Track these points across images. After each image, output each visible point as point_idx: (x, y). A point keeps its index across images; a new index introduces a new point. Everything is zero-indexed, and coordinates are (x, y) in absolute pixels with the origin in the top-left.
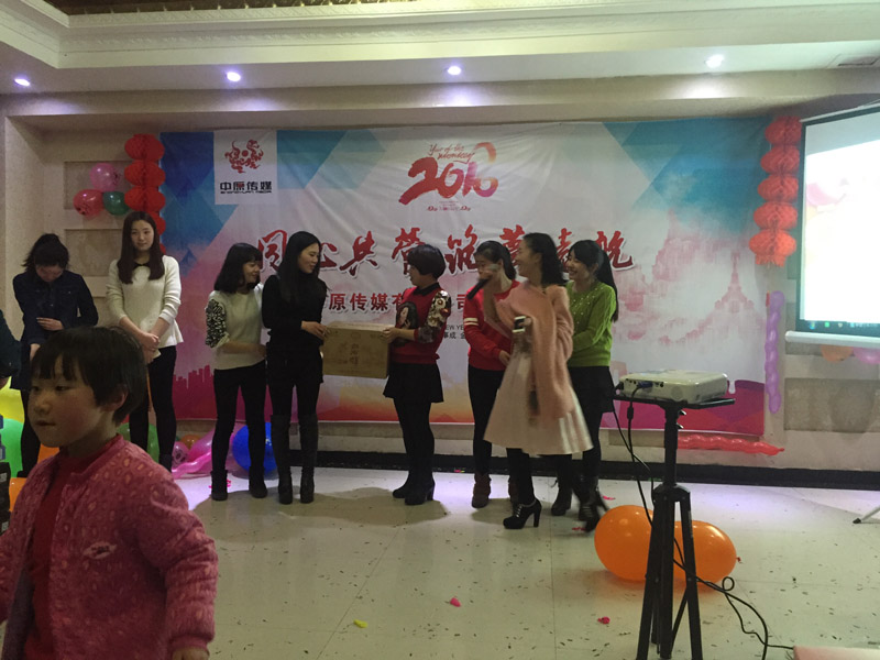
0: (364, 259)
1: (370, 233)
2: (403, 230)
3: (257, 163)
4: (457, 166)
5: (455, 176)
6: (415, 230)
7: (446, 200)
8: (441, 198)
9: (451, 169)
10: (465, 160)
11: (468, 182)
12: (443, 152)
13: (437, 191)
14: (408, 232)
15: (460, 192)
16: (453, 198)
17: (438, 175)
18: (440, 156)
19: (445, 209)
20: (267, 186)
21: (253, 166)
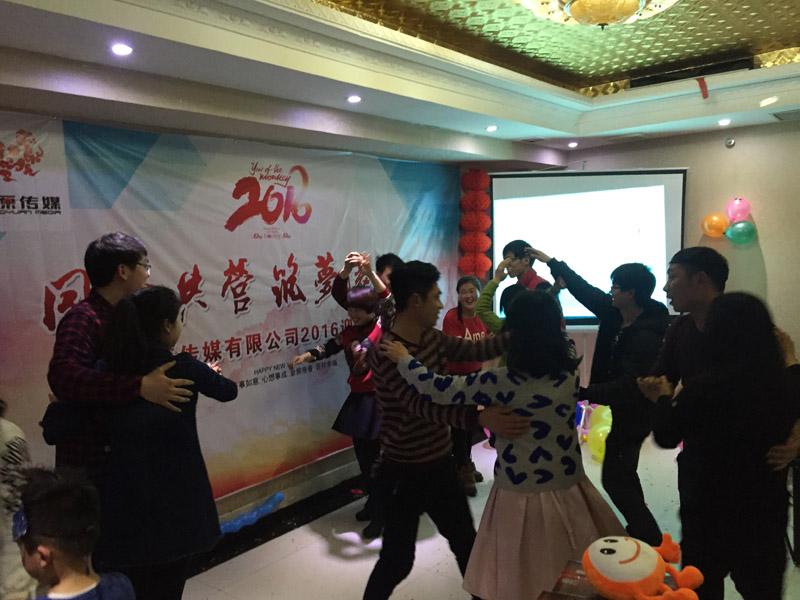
0: (192, 301)
1: (196, 268)
2: (231, 261)
3: (34, 167)
4: (277, 189)
5: (276, 200)
6: (242, 261)
7: (269, 226)
8: (264, 224)
9: (272, 192)
10: (284, 183)
11: (287, 207)
13: (260, 216)
14: (236, 264)
15: (281, 217)
16: (276, 224)
17: (261, 199)
18: (261, 177)
19: (269, 236)
20: (52, 203)
21: (29, 172)
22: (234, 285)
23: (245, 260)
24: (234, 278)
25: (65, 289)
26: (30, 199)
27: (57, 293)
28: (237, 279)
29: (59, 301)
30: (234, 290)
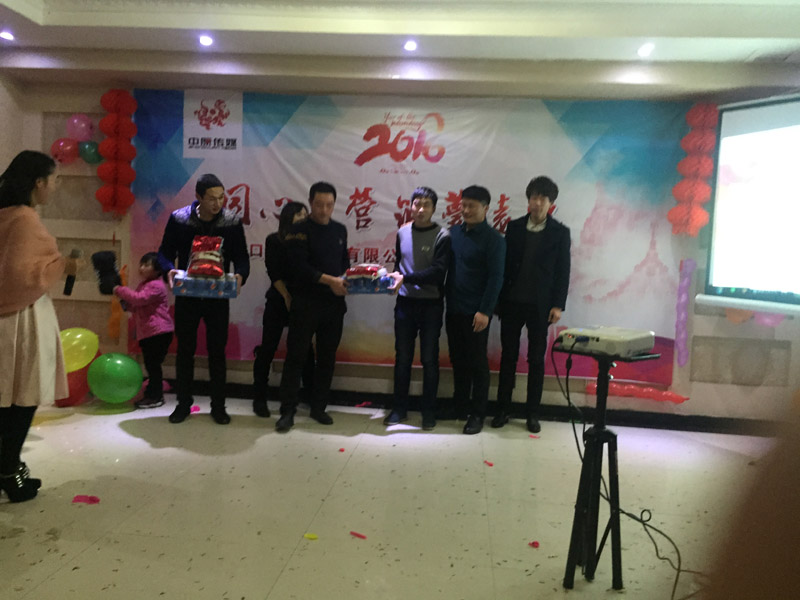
2: (357, 189)
3: (224, 122)
4: (408, 133)
5: (406, 143)
6: (367, 190)
7: (397, 163)
8: (392, 162)
9: (403, 136)
10: (416, 128)
11: (417, 148)
12: (396, 120)
13: (389, 155)
14: (361, 191)
15: (410, 157)
16: (404, 162)
17: (391, 140)
18: (393, 123)
19: (396, 172)
20: (232, 143)
21: (220, 124)
22: (358, 207)
23: (371, 189)
24: (358, 201)
25: (234, 195)
26: (219, 140)
27: (229, 197)
28: (361, 203)
29: (229, 202)
30: (357, 212)
